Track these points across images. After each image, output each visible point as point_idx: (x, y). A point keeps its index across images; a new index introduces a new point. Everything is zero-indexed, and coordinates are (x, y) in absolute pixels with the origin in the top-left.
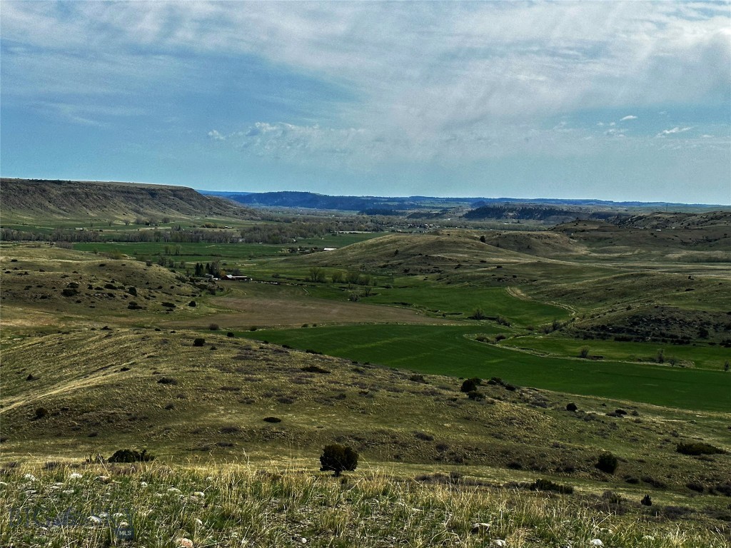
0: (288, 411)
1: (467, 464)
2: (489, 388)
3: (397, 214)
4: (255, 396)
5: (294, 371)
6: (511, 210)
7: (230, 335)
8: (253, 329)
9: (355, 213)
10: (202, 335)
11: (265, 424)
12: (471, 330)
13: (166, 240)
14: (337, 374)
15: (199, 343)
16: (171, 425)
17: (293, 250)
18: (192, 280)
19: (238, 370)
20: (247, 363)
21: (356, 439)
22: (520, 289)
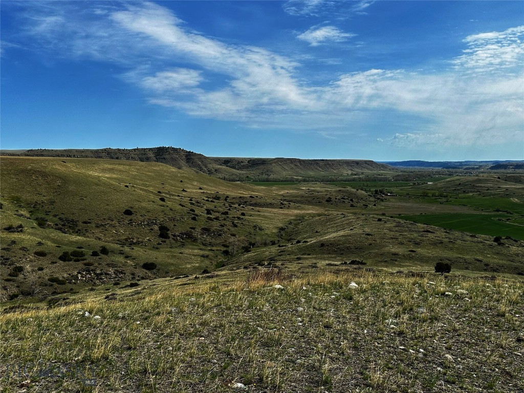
0: (419, 248)
1: (498, 272)
2: (506, 241)
3: (459, 168)
4: (405, 241)
5: (419, 232)
6: (511, 165)
7: (392, 217)
8: (400, 215)
9: (440, 168)
10: (381, 217)
11: (409, 252)
12: (495, 216)
13: (363, 181)
14: (438, 234)
15: (380, 220)
16: (371, 251)
17: (414, 184)
18: (374, 196)
19: (396, 231)
20: (400, 228)
21: (449, 260)
22: (517, 198)
